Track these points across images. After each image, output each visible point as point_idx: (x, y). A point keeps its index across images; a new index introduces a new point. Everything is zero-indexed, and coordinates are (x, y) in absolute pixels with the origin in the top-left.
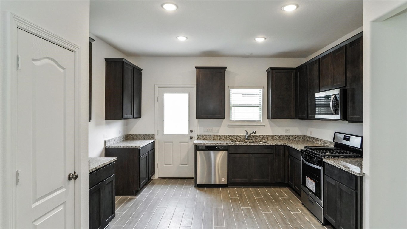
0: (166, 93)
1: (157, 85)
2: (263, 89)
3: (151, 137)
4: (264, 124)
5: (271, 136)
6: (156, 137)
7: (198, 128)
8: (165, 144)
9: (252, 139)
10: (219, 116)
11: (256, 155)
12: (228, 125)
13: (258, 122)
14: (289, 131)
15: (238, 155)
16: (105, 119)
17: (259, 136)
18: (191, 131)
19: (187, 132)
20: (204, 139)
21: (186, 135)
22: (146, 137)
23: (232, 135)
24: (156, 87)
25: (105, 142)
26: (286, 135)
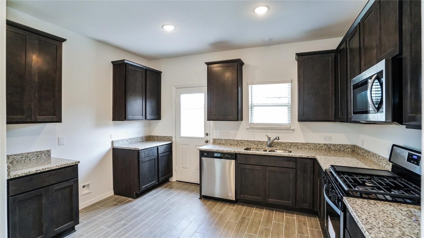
0: (183, 94)
1: (174, 86)
2: (291, 84)
3: (170, 138)
4: (293, 129)
5: (303, 144)
6: (174, 140)
7: (214, 131)
8: (182, 147)
9: (276, 147)
10: (232, 117)
11: (273, 169)
12: (247, 129)
13: (285, 125)
14: (330, 138)
15: (249, 167)
16: (113, 121)
17: (285, 143)
18: (207, 134)
19: (202, 135)
20: (219, 144)
21: (201, 138)
22: (165, 139)
23: (251, 140)
24: (174, 88)
25: (113, 142)
26: (325, 143)
